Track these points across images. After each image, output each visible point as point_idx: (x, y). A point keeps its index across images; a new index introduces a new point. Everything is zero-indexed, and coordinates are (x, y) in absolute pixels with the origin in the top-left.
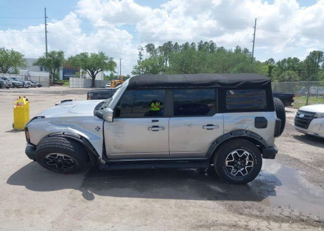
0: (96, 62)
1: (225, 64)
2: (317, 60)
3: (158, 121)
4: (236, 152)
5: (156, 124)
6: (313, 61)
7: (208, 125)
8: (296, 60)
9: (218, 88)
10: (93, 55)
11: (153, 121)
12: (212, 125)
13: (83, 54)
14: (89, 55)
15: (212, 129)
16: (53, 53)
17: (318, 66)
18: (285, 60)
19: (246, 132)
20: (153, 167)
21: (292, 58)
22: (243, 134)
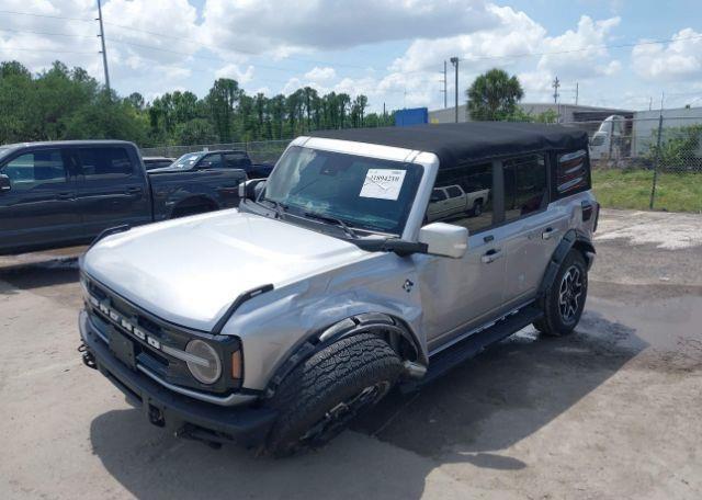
1: (47, 105)
2: (229, 98)
3: (491, 238)
4: (569, 274)
5: (490, 246)
6: (221, 98)
7: (548, 231)
8: (190, 97)
11: (487, 240)
12: (551, 229)
17: (232, 109)
18: (168, 97)
21: (182, 93)
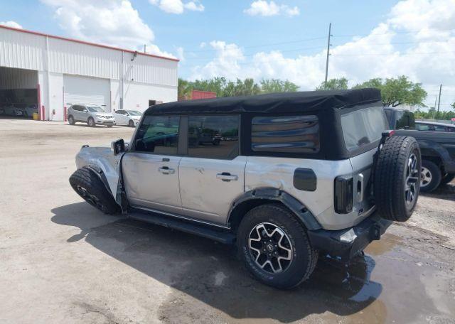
0: (391, 91)
3: (168, 160)
4: (262, 226)
5: (166, 164)
7: (224, 174)
9: (242, 113)
10: (389, 81)
11: (164, 160)
12: (228, 174)
13: (374, 81)
14: (383, 82)
15: (229, 180)
16: (334, 81)
19: (281, 192)
20: (166, 226)
22: (275, 197)
